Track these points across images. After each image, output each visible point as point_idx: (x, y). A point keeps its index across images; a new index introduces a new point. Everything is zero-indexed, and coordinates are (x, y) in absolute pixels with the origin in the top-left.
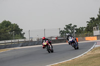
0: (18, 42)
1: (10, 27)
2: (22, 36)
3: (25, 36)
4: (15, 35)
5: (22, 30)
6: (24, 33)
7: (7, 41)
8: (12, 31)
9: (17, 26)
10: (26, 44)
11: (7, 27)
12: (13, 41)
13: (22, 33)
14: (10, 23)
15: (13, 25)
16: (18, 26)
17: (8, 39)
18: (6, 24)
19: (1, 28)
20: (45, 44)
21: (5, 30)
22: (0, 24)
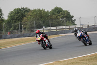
0: (69, 28)
1: (62, 14)
2: (73, 23)
4: (66, 21)
5: (73, 17)
6: (75, 20)
7: (58, 28)
8: (63, 18)
11: (59, 13)
12: (64, 27)
13: (73, 19)
14: (62, 9)
15: (64, 11)
16: (69, 13)
17: (60, 25)
18: (58, 11)
19: (53, 14)
20: (39, 38)
21: (57, 17)
22: (52, 10)
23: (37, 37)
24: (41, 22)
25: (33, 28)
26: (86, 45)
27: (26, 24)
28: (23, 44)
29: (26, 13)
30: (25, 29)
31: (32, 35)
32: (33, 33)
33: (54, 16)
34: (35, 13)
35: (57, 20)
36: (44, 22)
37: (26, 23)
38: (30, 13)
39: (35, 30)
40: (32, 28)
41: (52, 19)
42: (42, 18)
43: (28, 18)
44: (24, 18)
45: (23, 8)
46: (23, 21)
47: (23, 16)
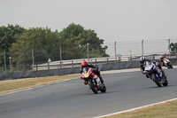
0: (96, 62)
1: (82, 37)
2: (102, 53)
3: (107, 52)
4: (90, 49)
5: (102, 41)
6: (106, 47)
7: (75, 61)
8: (84, 43)
9: (93, 35)
10: (109, 67)
11: (77, 35)
12: (87, 60)
13: (103, 46)
14: (82, 28)
15: (86, 32)
16: (95, 34)
18: (75, 30)
19: (66, 37)
20: (86, 75)
21: (73, 42)
22: (65, 30)
23: (82, 72)
24: (44, 51)
25: (30, 62)
26: (159, 86)
27: (17, 56)
28: (11, 92)
29: (16, 36)
30: (15, 64)
31: (27, 75)
32: (29, 72)
33: (67, 40)
34: (33, 35)
35: (74, 48)
36: (49, 51)
37: (17, 53)
38: (24, 36)
39: (33, 65)
40: (28, 63)
41: (64, 47)
42: (45, 44)
43: (19, 43)
44: (13, 44)
45: (12, 27)
46: (11, 50)
47: (11, 40)
